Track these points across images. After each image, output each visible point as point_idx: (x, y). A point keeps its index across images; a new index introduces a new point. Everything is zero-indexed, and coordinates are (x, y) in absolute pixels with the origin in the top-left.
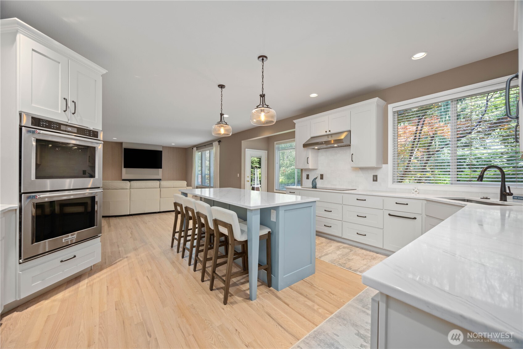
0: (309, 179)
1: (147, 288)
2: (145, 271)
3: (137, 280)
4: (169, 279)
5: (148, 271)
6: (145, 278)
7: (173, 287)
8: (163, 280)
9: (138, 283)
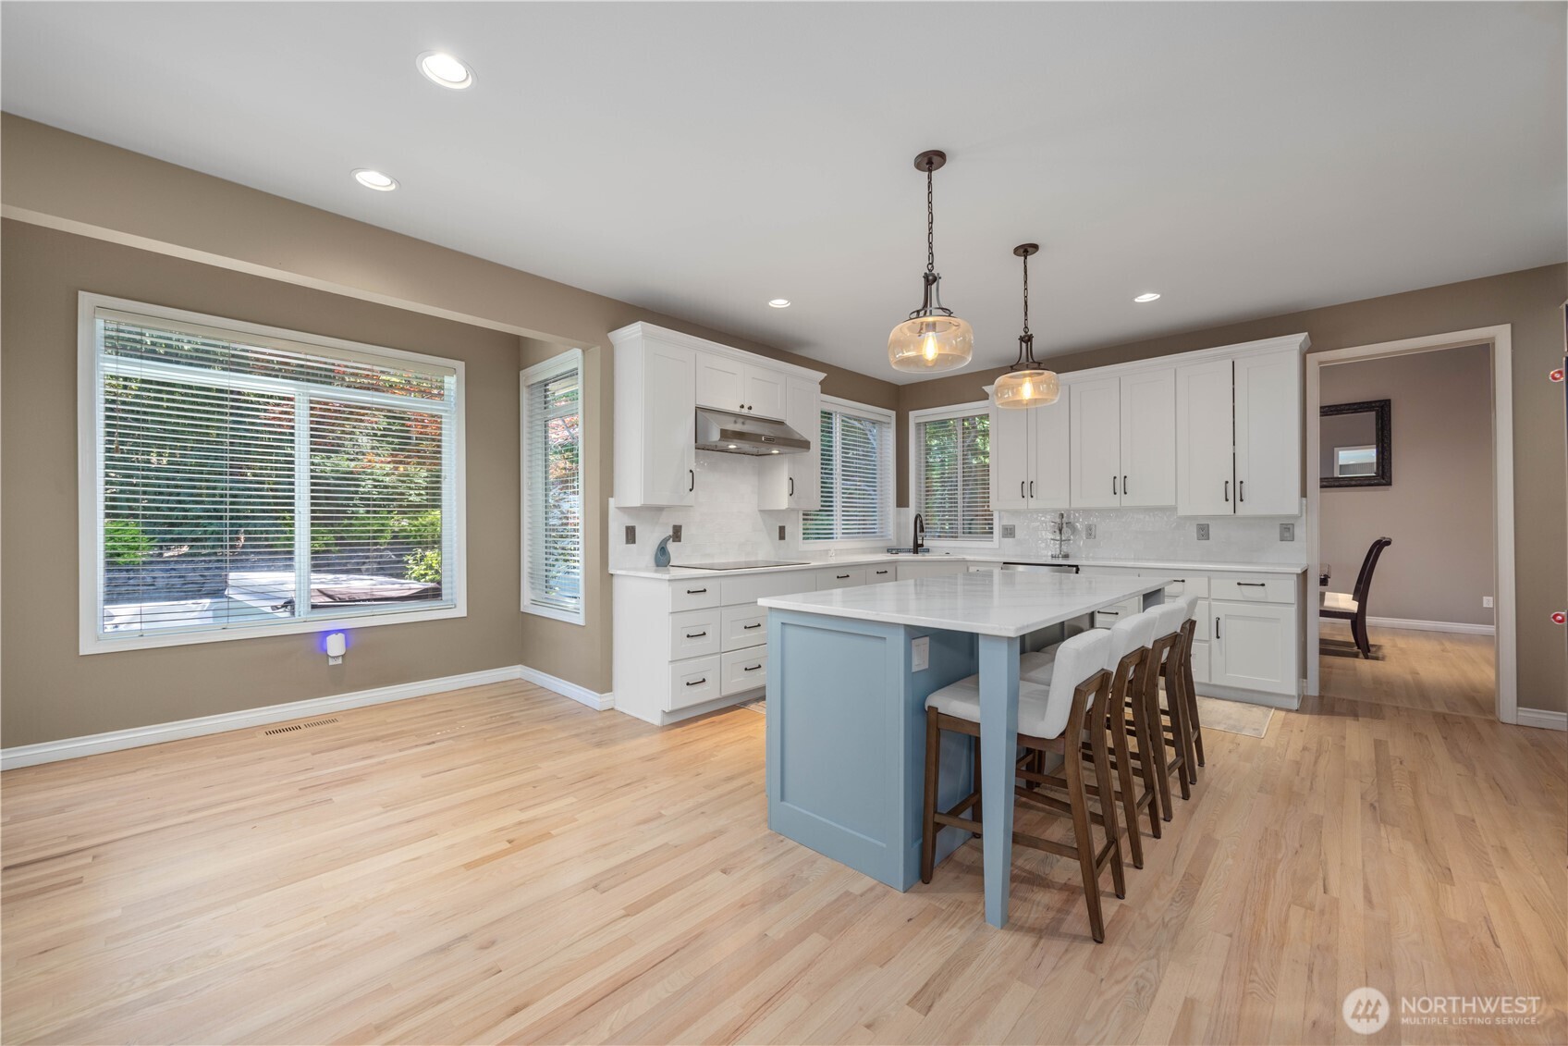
0: (634, 542)
1: (1342, 864)
2: (1322, 912)
3: (1369, 901)
4: (1260, 848)
5: (1311, 907)
6: (1334, 892)
7: (1266, 829)
8: (1280, 856)
9: (1367, 889)
